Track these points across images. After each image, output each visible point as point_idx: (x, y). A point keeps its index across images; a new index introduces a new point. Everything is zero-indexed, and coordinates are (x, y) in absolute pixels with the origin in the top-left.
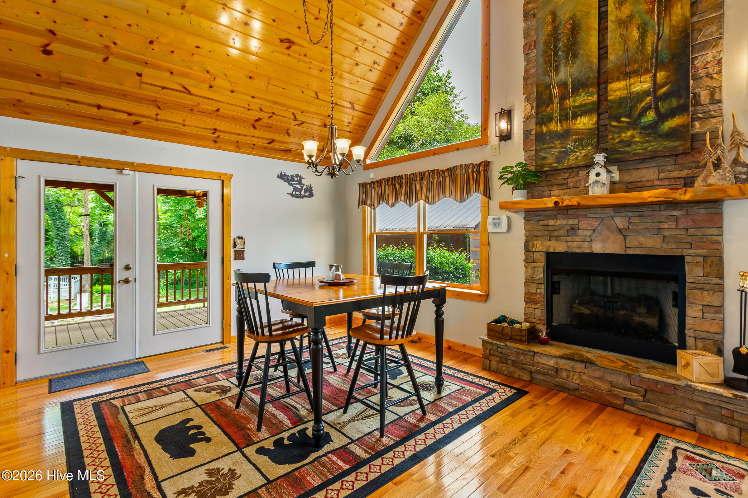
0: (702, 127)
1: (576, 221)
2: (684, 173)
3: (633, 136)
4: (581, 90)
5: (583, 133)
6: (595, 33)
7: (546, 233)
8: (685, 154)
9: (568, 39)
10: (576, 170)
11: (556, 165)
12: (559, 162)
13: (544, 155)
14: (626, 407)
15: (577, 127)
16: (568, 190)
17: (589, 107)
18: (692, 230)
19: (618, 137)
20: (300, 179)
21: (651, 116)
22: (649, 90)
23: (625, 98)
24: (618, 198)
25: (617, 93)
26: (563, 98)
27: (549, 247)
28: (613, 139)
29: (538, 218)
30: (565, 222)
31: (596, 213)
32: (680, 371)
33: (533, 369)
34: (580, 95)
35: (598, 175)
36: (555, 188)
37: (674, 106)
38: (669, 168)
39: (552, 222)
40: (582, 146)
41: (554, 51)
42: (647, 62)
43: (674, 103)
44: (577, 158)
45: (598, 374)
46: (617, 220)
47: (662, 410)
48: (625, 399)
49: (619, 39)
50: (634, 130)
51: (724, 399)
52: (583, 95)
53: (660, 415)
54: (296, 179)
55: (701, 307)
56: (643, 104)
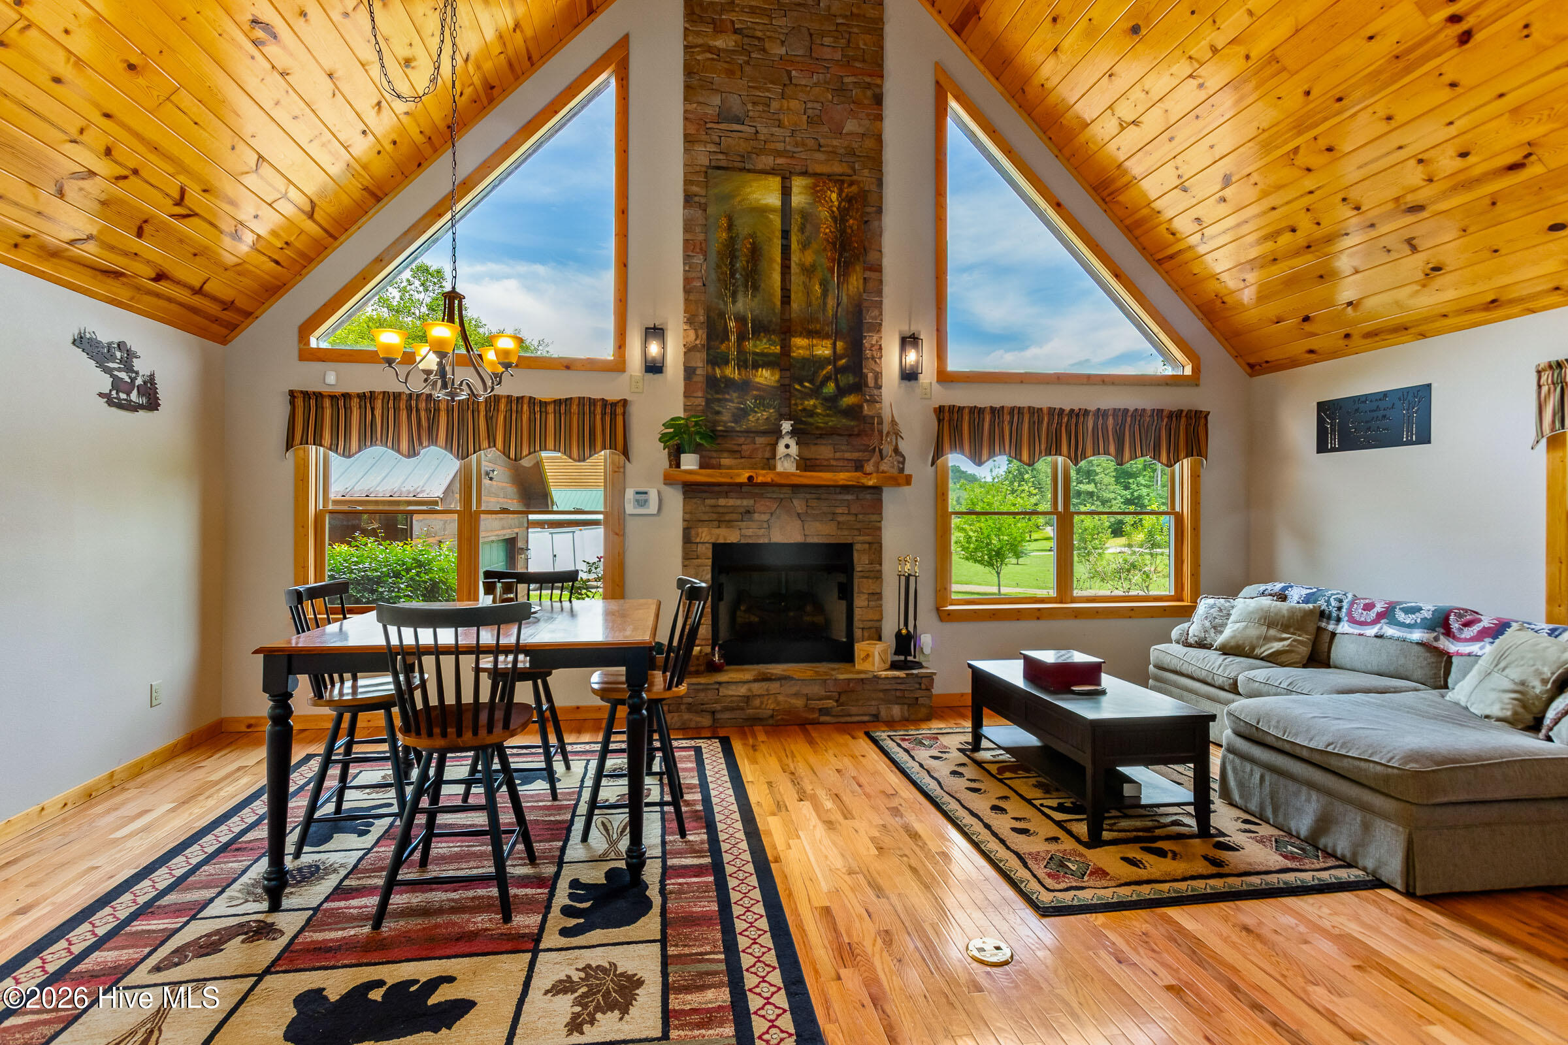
0: (869, 410)
1: (751, 502)
2: (856, 455)
3: (815, 406)
4: (762, 334)
5: (764, 390)
6: (777, 268)
7: (715, 516)
8: (858, 435)
9: (748, 262)
10: (752, 435)
11: (733, 425)
12: (736, 422)
13: (717, 408)
14: (823, 719)
15: (758, 380)
16: (743, 460)
17: (772, 358)
18: (860, 517)
19: (802, 404)
20: (129, 357)
21: (831, 388)
22: (829, 358)
23: (808, 359)
24: (812, 477)
25: (800, 351)
26: (742, 337)
27: (718, 536)
28: (796, 404)
29: (705, 495)
30: (738, 502)
31: (773, 492)
32: (859, 665)
33: (718, 707)
34: (761, 341)
35: (787, 446)
36: (725, 455)
37: (851, 382)
38: (843, 448)
39: (722, 502)
40: (763, 406)
41: (730, 270)
42: (828, 325)
43: (851, 379)
44: (758, 419)
45: (794, 690)
46: (796, 502)
47: (854, 710)
48: (820, 710)
49: (801, 288)
50: (817, 399)
51: (899, 681)
52: (765, 341)
53: (850, 715)
54: (118, 355)
55: (866, 596)
56: (824, 372)
